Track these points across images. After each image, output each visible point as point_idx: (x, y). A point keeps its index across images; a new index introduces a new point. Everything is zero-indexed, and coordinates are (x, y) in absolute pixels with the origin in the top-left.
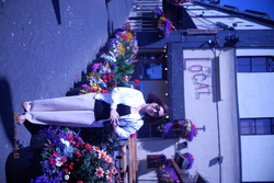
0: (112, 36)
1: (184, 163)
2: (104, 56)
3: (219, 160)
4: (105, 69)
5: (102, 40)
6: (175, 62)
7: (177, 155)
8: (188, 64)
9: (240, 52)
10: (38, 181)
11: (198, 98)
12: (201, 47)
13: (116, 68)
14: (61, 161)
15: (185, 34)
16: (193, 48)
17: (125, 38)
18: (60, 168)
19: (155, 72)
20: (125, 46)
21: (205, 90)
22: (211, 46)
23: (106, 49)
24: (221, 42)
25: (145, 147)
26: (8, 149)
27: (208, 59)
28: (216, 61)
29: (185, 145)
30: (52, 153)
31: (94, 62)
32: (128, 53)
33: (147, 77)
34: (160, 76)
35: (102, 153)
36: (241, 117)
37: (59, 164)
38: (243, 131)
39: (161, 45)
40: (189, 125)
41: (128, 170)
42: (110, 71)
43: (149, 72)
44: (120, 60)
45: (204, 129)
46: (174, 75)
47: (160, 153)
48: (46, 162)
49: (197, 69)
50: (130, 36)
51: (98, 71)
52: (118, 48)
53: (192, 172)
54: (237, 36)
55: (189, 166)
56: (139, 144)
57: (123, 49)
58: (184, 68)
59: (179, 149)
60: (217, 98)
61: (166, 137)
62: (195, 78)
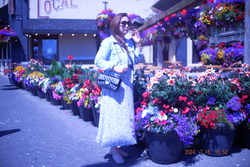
2: (44, 90)
6: (41, 26)
8: (43, 14)
11: (76, 6)
13: (57, 77)
14: (162, 115)
15: (14, 16)
16: (28, 9)
17: (22, 72)
18: (169, 116)
20: (30, 71)
30: (156, 124)
32: (38, 69)
34: (55, 41)
35: (153, 81)
37: (165, 117)
39: (24, 41)
40: (103, 16)
45: (106, 3)
46: (54, 27)
48: (164, 128)
49: (48, 6)
50: (18, 68)
51: (60, 94)
57: (35, 73)
58: (47, 19)
62: (57, 9)
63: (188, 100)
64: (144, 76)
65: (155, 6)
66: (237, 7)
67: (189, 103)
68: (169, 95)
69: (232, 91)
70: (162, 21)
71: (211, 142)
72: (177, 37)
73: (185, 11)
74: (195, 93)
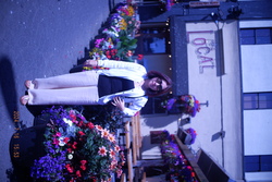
0: (113, 11)
1: (187, 139)
2: (106, 31)
3: (221, 134)
4: (108, 44)
5: (104, 16)
6: (178, 35)
7: (180, 130)
8: (191, 37)
9: (243, 24)
10: (41, 161)
11: (202, 72)
12: (204, 20)
13: (119, 43)
14: (64, 140)
15: (187, 7)
16: (196, 21)
17: (126, 12)
18: (64, 148)
19: (158, 46)
20: (127, 20)
21: (209, 64)
22: (214, 19)
23: (108, 24)
24: (223, 14)
25: (149, 124)
26: (11, 130)
27: (211, 32)
28: (219, 34)
29: (188, 120)
30: (55, 133)
31: (96, 37)
32: (130, 28)
33: (150, 52)
34: (164, 51)
35: (105, 132)
36: (244, 91)
37: (62, 144)
38: (246, 106)
39: (162, 18)
40: (193, 101)
41: (131, 146)
42: (112, 46)
43: (153, 46)
44: (123, 35)
45: (207, 104)
46: (178, 48)
47: (163, 129)
48: (49, 142)
49: (200, 42)
50: (131, 10)
51: (101, 46)
52: (120, 24)
53: (195, 147)
54: (240, 7)
55: (192, 141)
56: (142, 120)
57: (125, 24)
58: (187, 42)
59: (182, 124)
60: (221, 72)
61: (169, 113)
62: (197, 51)
63: (82, 172)
67: (78, 172)
68: (89, 150)
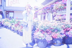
6: (9, 9)
8: (10, 5)
11: (19, 3)
14: (42, 35)
15: (1, 5)
16: (5, 4)
21: (17, 1)
32: (7, 21)
34: (13, 13)
39: (4, 13)
42: (14, 25)
44: (10, 22)
45: (28, 3)
46: (13, 9)
48: (42, 38)
51: (14, 28)
59: (33, 9)
62: (14, 4)
63: (49, 30)
64: (37, 24)
65: (42, 4)
66: (64, 5)
68: (44, 29)
69: (62, 28)
70: (44, 8)
71: (56, 42)
72: (47, 13)
73: (50, 5)
74: (51, 28)
